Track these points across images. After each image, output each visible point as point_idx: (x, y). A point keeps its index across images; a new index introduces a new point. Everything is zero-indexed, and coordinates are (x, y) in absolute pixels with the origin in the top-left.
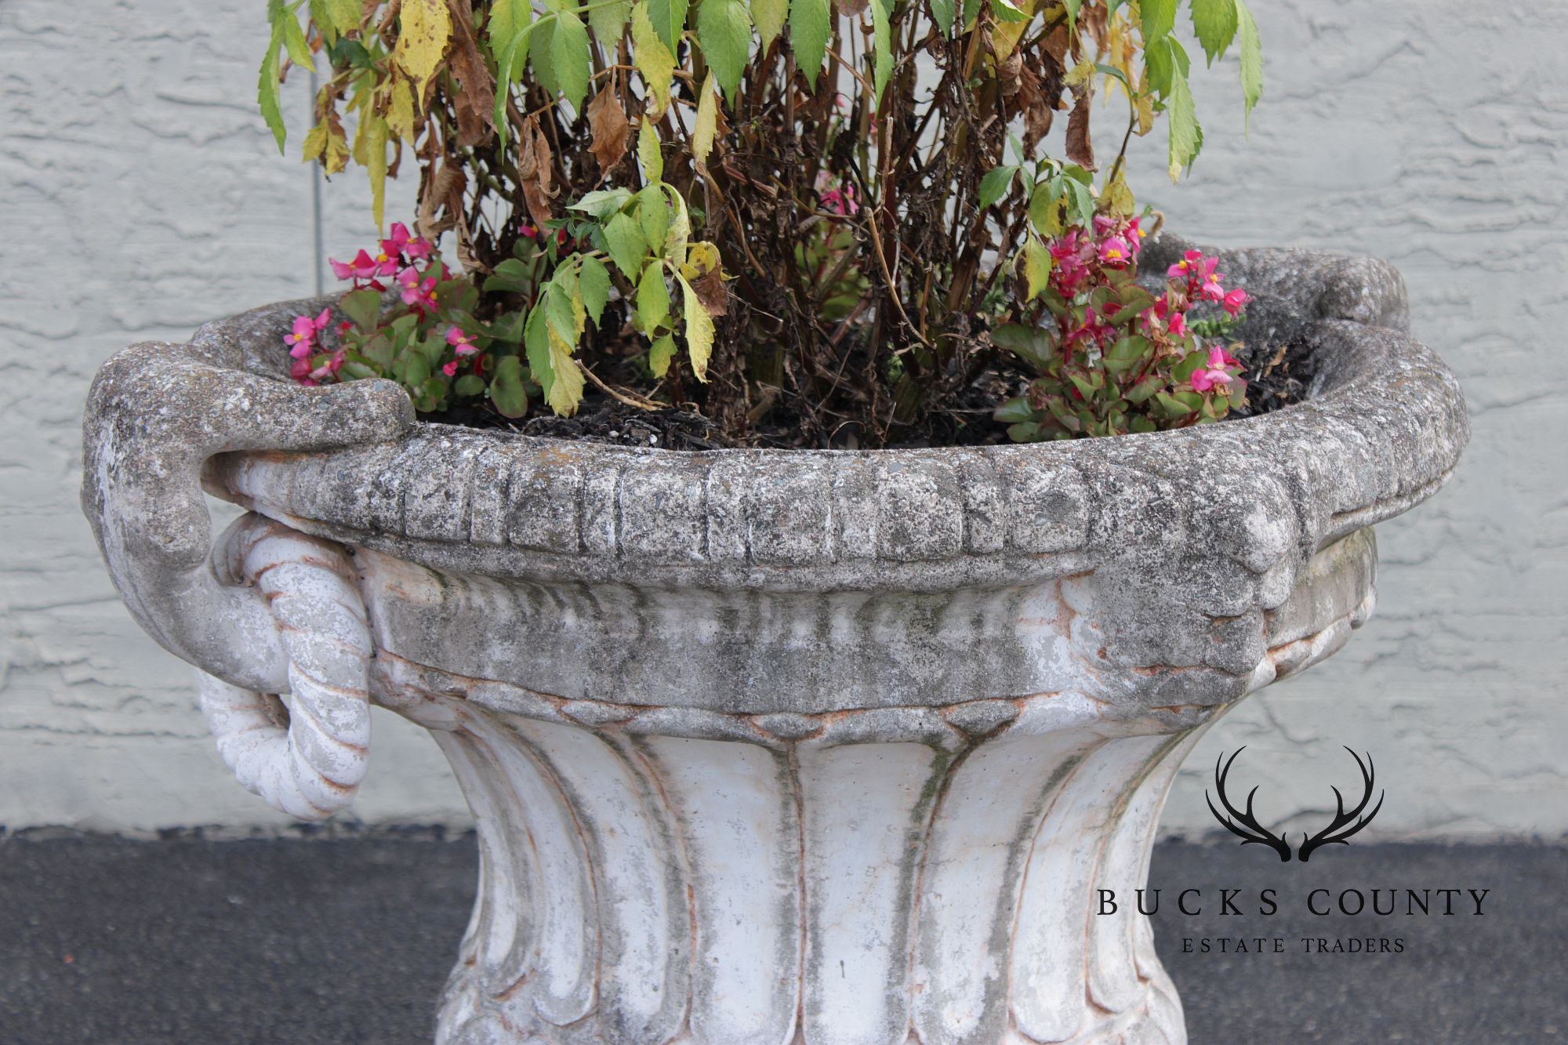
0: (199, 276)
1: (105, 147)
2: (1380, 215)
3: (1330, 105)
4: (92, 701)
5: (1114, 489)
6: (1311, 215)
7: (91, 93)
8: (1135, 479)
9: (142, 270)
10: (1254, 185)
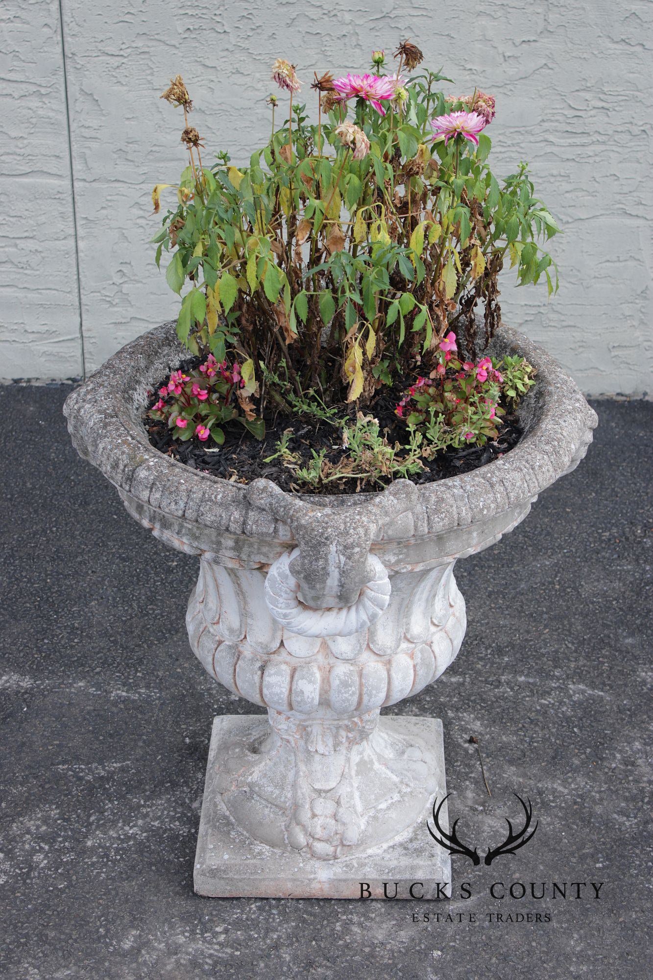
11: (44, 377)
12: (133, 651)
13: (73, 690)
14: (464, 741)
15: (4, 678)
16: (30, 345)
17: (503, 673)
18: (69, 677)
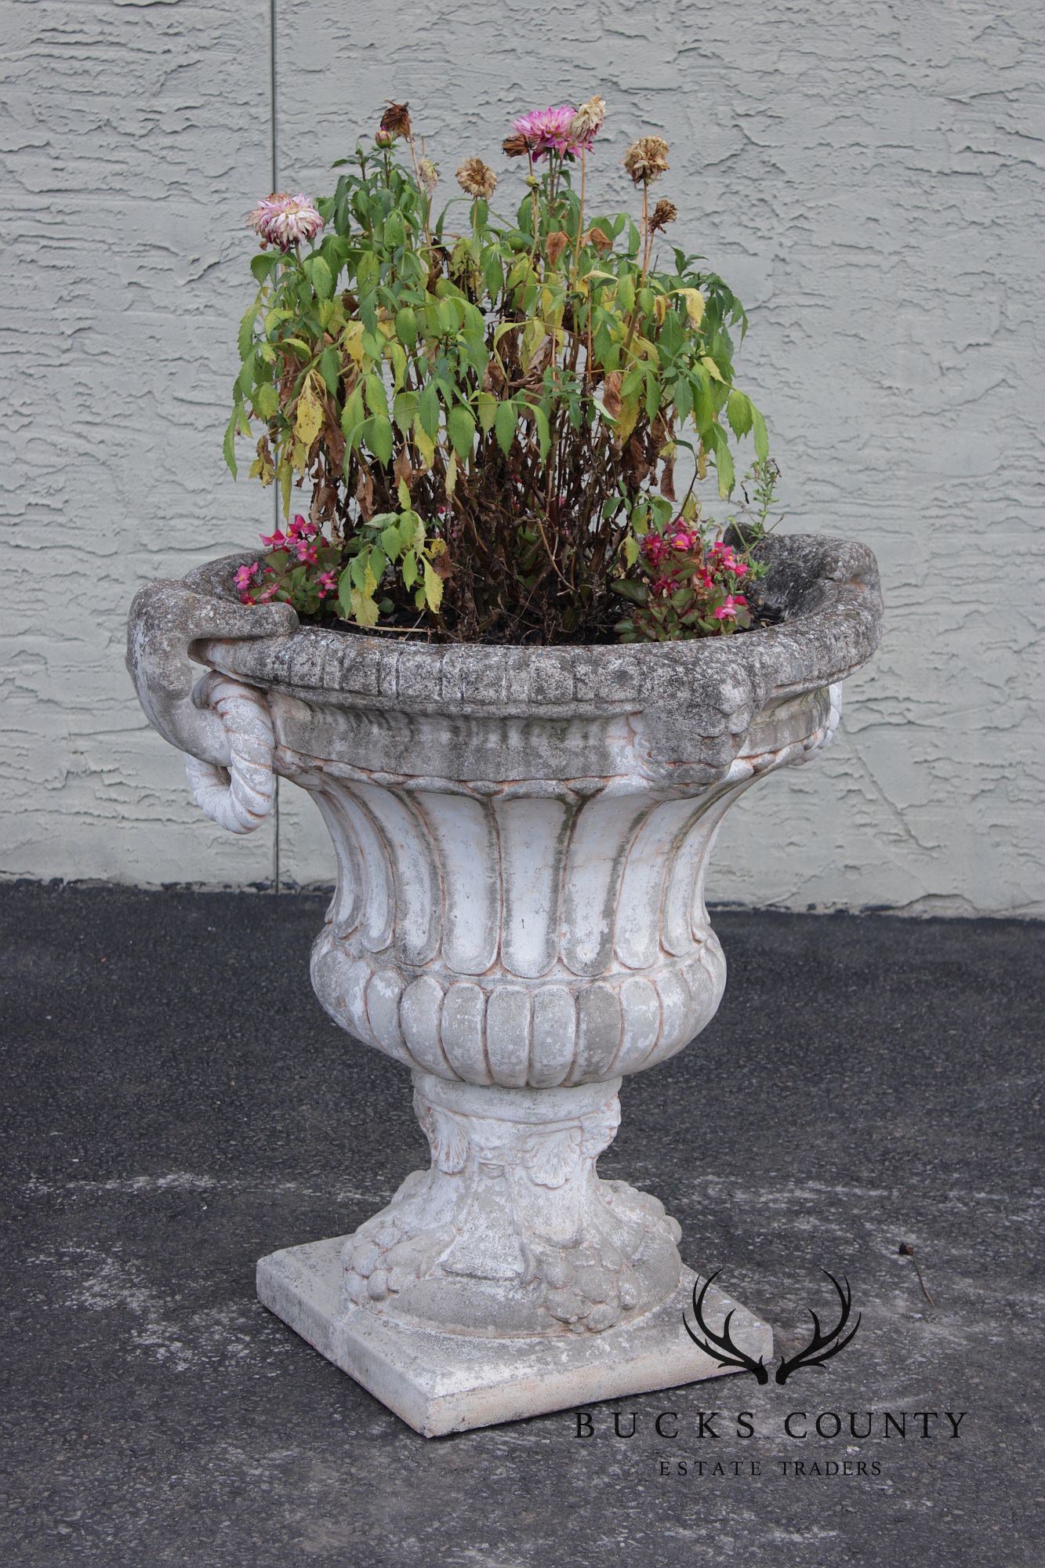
0: (198, 518)
1: (139, 431)
2: (986, 495)
4: (121, 798)
5: (652, 669)
6: (939, 494)
7: (130, 396)
8: (664, 665)
9: (161, 513)
10: (899, 473)
11: (213, 881)
12: (368, 1155)
13: (277, 1191)
14: (891, 1252)
15: (170, 1177)
16: (194, 826)
17: (951, 1190)
18: (271, 1178)
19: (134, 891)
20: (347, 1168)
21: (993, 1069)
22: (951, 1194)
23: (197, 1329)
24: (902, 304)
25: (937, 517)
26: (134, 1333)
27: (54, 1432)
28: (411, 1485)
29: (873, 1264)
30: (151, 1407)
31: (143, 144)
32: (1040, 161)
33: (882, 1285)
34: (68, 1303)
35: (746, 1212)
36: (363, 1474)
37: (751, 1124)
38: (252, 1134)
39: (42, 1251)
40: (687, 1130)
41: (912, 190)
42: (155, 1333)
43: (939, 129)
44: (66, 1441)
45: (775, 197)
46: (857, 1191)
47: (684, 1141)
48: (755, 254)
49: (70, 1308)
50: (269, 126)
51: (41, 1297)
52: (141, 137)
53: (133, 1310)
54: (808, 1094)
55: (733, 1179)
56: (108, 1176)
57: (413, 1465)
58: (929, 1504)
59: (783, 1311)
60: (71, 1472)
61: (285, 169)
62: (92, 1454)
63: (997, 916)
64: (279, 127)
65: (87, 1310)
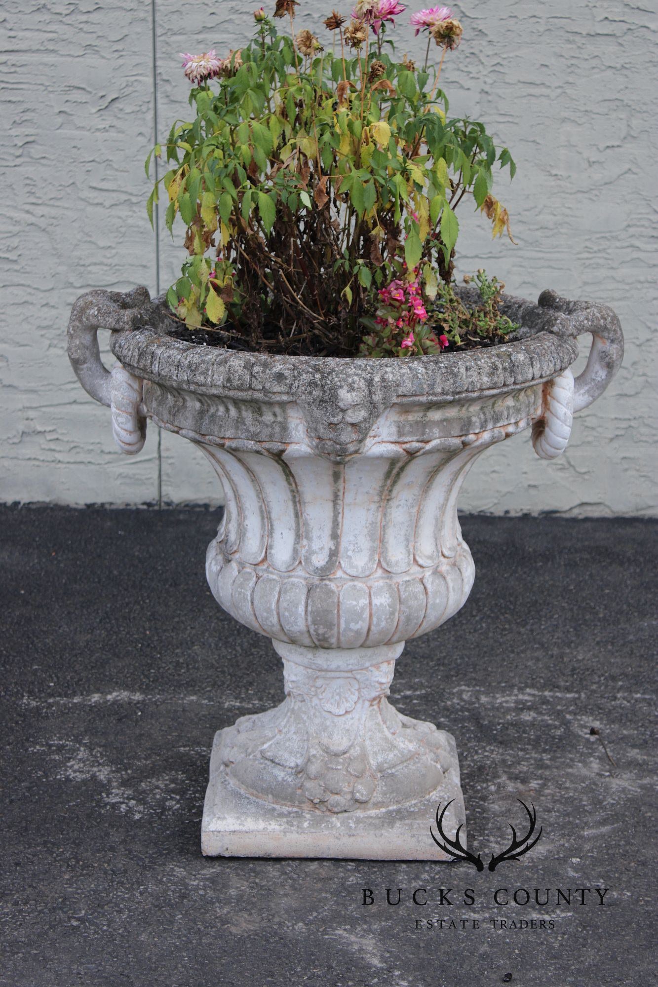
0: (106, 265)
1: (67, 208)
2: (618, 244)
3: (596, 195)
4: (58, 449)
6: (588, 244)
7: (61, 185)
9: (82, 262)
10: (562, 231)
11: (119, 501)
12: (241, 677)
13: (185, 702)
14: (585, 733)
15: (115, 694)
16: (106, 466)
17: (618, 692)
18: (180, 693)
19: (67, 509)
20: (228, 686)
21: (636, 614)
22: (619, 695)
23: (144, 791)
24: (564, 120)
25: (587, 259)
26: (104, 795)
27: (60, 860)
28: (296, 889)
29: (574, 741)
30: (121, 843)
31: (67, 20)
32: (652, 26)
33: (582, 754)
34: (58, 777)
35: (489, 710)
36: (264, 883)
37: (485, 652)
38: (164, 665)
39: (38, 743)
40: (445, 657)
41: (570, 46)
42: (117, 795)
43: (587, 6)
44: (68, 866)
45: (481, 51)
46: (559, 694)
47: (443, 665)
48: (468, 89)
49: (60, 780)
50: (150, 8)
51: (40, 773)
52: (66, 15)
53: (101, 781)
54: (519, 633)
55: (478, 688)
56: (74, 694)
57: (295, 876)
58: (629, 894)
59: (520, 772)
60: (75, 886)
61: (162, 35)
62: (87, 874)
63: (627, 516)
64: (157, 8)
65: (71, 781)
